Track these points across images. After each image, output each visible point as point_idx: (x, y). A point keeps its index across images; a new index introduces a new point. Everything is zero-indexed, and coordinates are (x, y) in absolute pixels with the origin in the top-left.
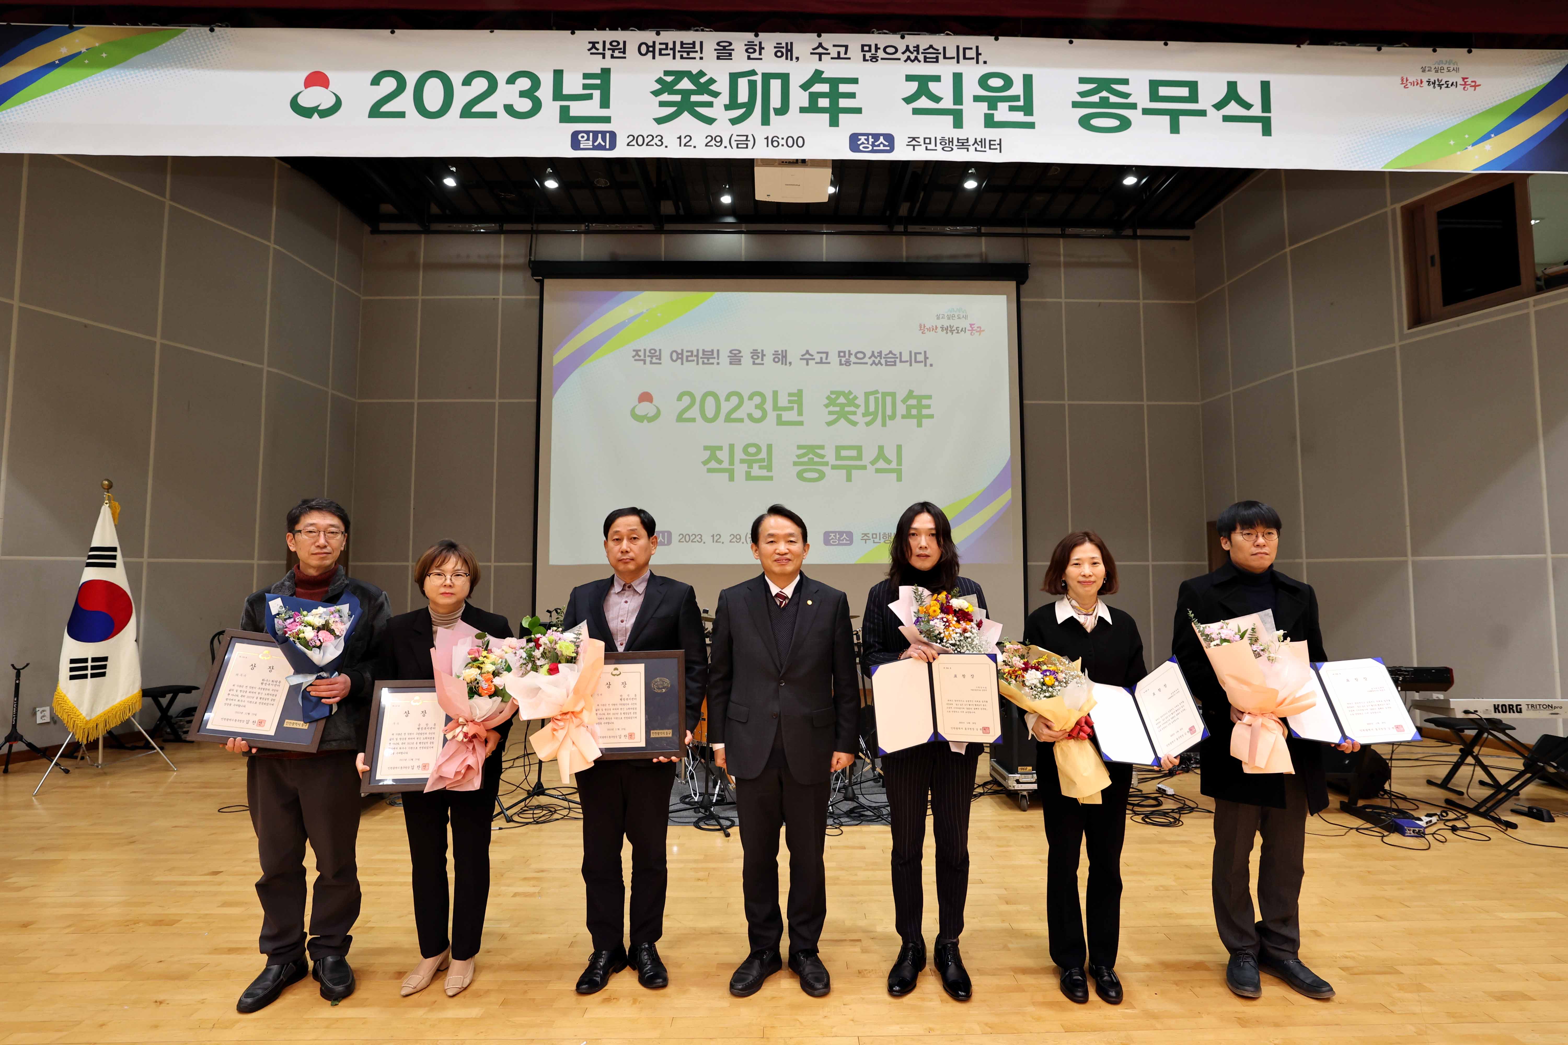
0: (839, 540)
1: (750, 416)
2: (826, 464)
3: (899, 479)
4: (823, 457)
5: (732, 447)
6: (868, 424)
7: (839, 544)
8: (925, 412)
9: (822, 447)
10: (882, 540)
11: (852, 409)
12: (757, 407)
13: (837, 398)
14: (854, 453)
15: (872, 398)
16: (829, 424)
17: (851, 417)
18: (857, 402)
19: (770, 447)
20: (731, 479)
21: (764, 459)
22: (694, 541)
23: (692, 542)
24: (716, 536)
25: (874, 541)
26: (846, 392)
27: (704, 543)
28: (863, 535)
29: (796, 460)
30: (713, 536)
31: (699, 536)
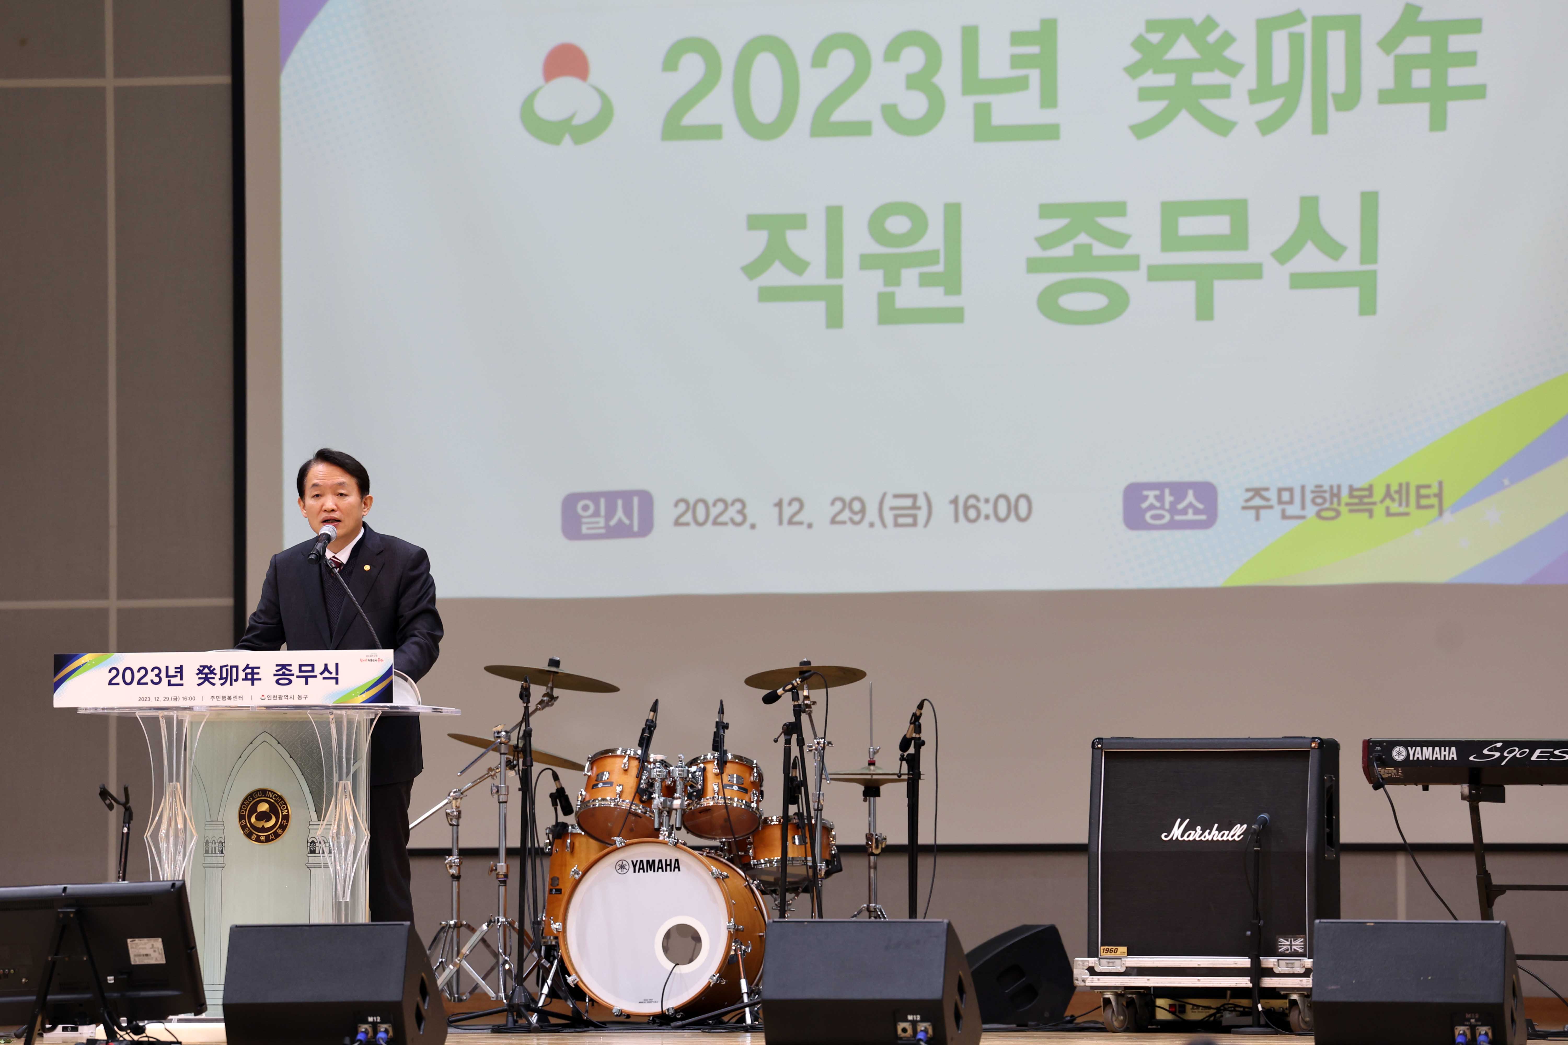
0: (1173, 510)
1: (890, 113)
2: (1131, 263)
3: (1368, 306)
4: (1120, 239)
5: (834, 215)
6: (1267, 126)
7: (1173, 525)
8: (1457, 76)
9: (1119, 209)
10: (1311, 510)
11: (1216, 78)
12: (914, 82)
13: (1168, 43)
14: (1220, 225)
15: (1280, 40)
16: (1142, 130)
17: (1214, 105)
18: (1231, 53)
19: (953, 212)
20: (835, 319)
21: (936, 252)
22: (721, 520)
23: (715, 523)
24: (790, 504)
25: (1283, 511)
26: (1198, 20)
27: (753, 526)
28: (1250, 494)
29: (1037, 252)
30: (779, 504)
31: (738, 506)
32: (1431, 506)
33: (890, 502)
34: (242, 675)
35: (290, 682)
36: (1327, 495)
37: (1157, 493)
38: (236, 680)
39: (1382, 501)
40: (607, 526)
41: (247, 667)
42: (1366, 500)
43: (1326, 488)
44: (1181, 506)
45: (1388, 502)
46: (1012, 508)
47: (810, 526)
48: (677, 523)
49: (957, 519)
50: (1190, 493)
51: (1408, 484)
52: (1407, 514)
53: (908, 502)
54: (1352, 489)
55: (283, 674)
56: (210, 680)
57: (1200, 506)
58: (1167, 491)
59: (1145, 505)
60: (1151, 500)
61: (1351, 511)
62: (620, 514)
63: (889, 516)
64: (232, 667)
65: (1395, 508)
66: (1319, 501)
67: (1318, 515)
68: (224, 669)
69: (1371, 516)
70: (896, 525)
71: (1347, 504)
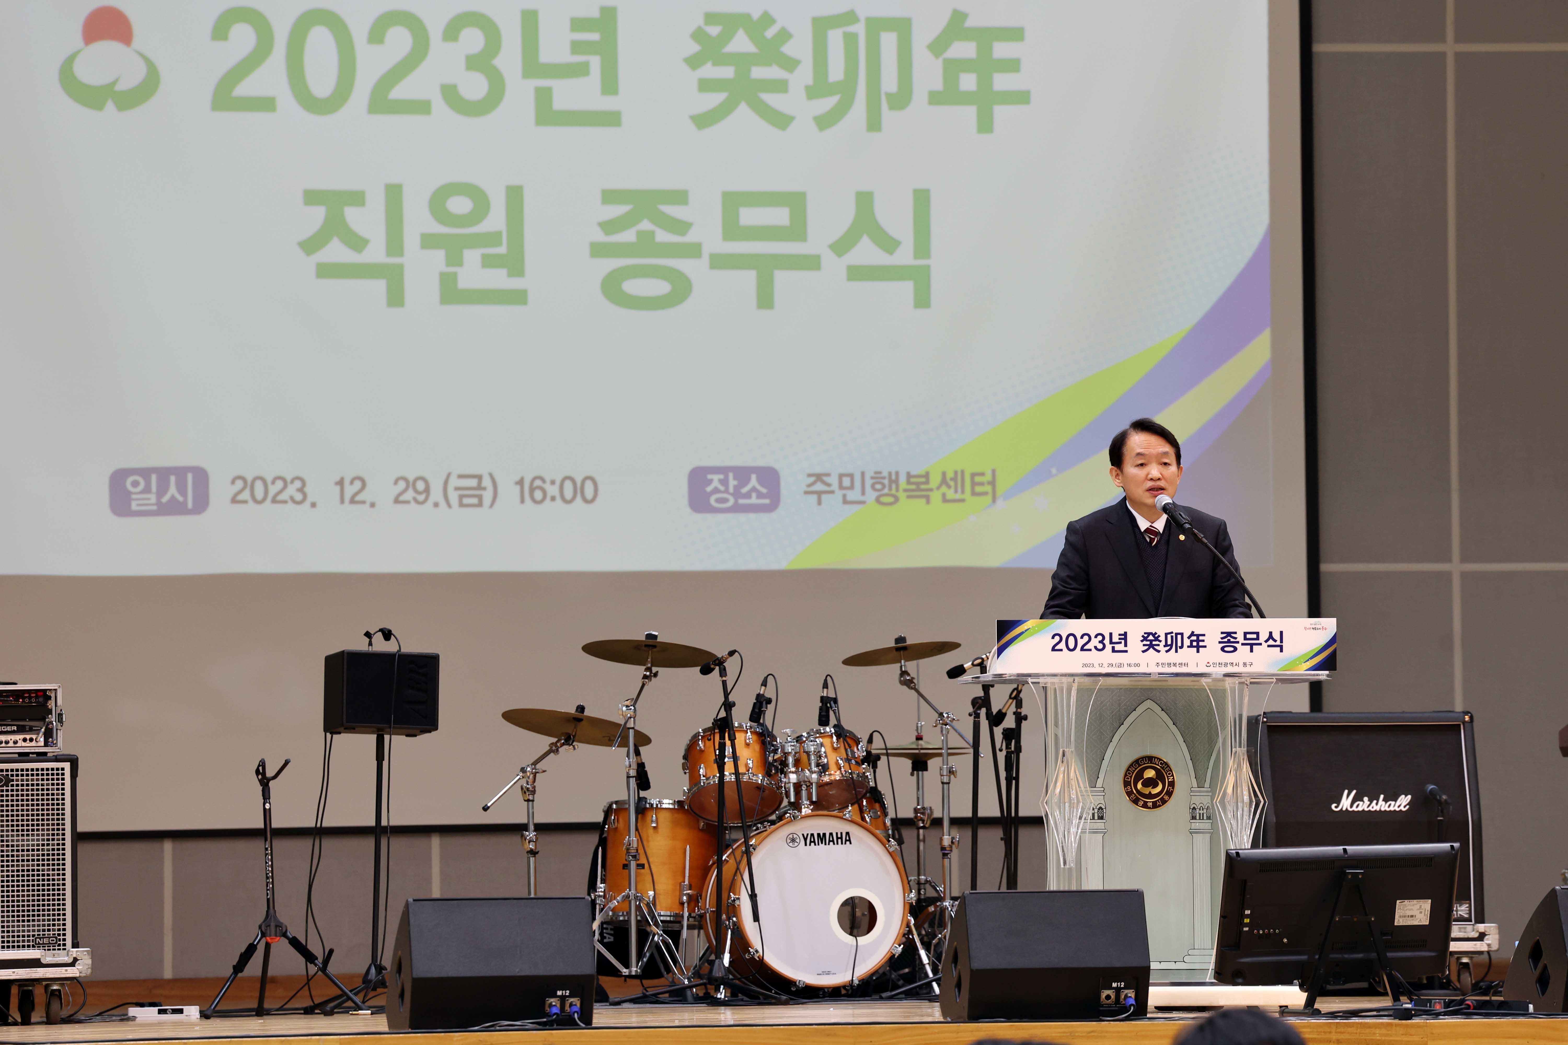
0: (737, 494)
1: (450, 93)
2: (694, 251)
4: (682, 227)
5: (394, 193)
6: (824, 122)
7: (737, 509)
8: (1002, 82)
9: (680, 197)
10: (871, 495)
11: (773, 72)
12: (474, 63)
13: (726, 36)
14: (780, 216)
16: (703, 121)
17: (771, 99)
18: (788, 49)
19: (515, 195)
20: (396, 297)
21: (500, 233)
22: (280, 498)
23: (274, 501)
24: (352, 483)
25: (844, 496)
26: (756, 15)
27: (313, 505)
28: (812, 479)
29: (600, 237)
30: (341, 483)
31: (298, 484)
32: (986, 494)
33: (454, 482)
34: (1187, 642)
35: (1235, 649)
36: (886, 482)
37: (721, 477)
38: (1181, 647)
39: (938, 488)
40: (159, 503)
41: (1192, 634)
42: (923, 487)
43: (885, 474)
44: (744, 490)
45: (944, 489)
46: (579, 490)
47: (373, 505)
48: (234, 501)
49: (522, 501)
50: (754, 477)
51: (963, 472)
52: (963, 501)
53: (473, 483)
54: (909, 476)
55: (1228, 641)
56: (1156, 647)
57: (764, 491)
58: (731, 475)
59: (709, 489)
60: (716, 484)
61: (909, 497)
62: (173, 490)
63: (453, 496)
64: (1177, 634)
65: (950, 494)
66: (878, 486)
67: (878, 500)
68: (1169, 637)
69: (928, 502)
70: (461, 505)
71: (905, 490)
